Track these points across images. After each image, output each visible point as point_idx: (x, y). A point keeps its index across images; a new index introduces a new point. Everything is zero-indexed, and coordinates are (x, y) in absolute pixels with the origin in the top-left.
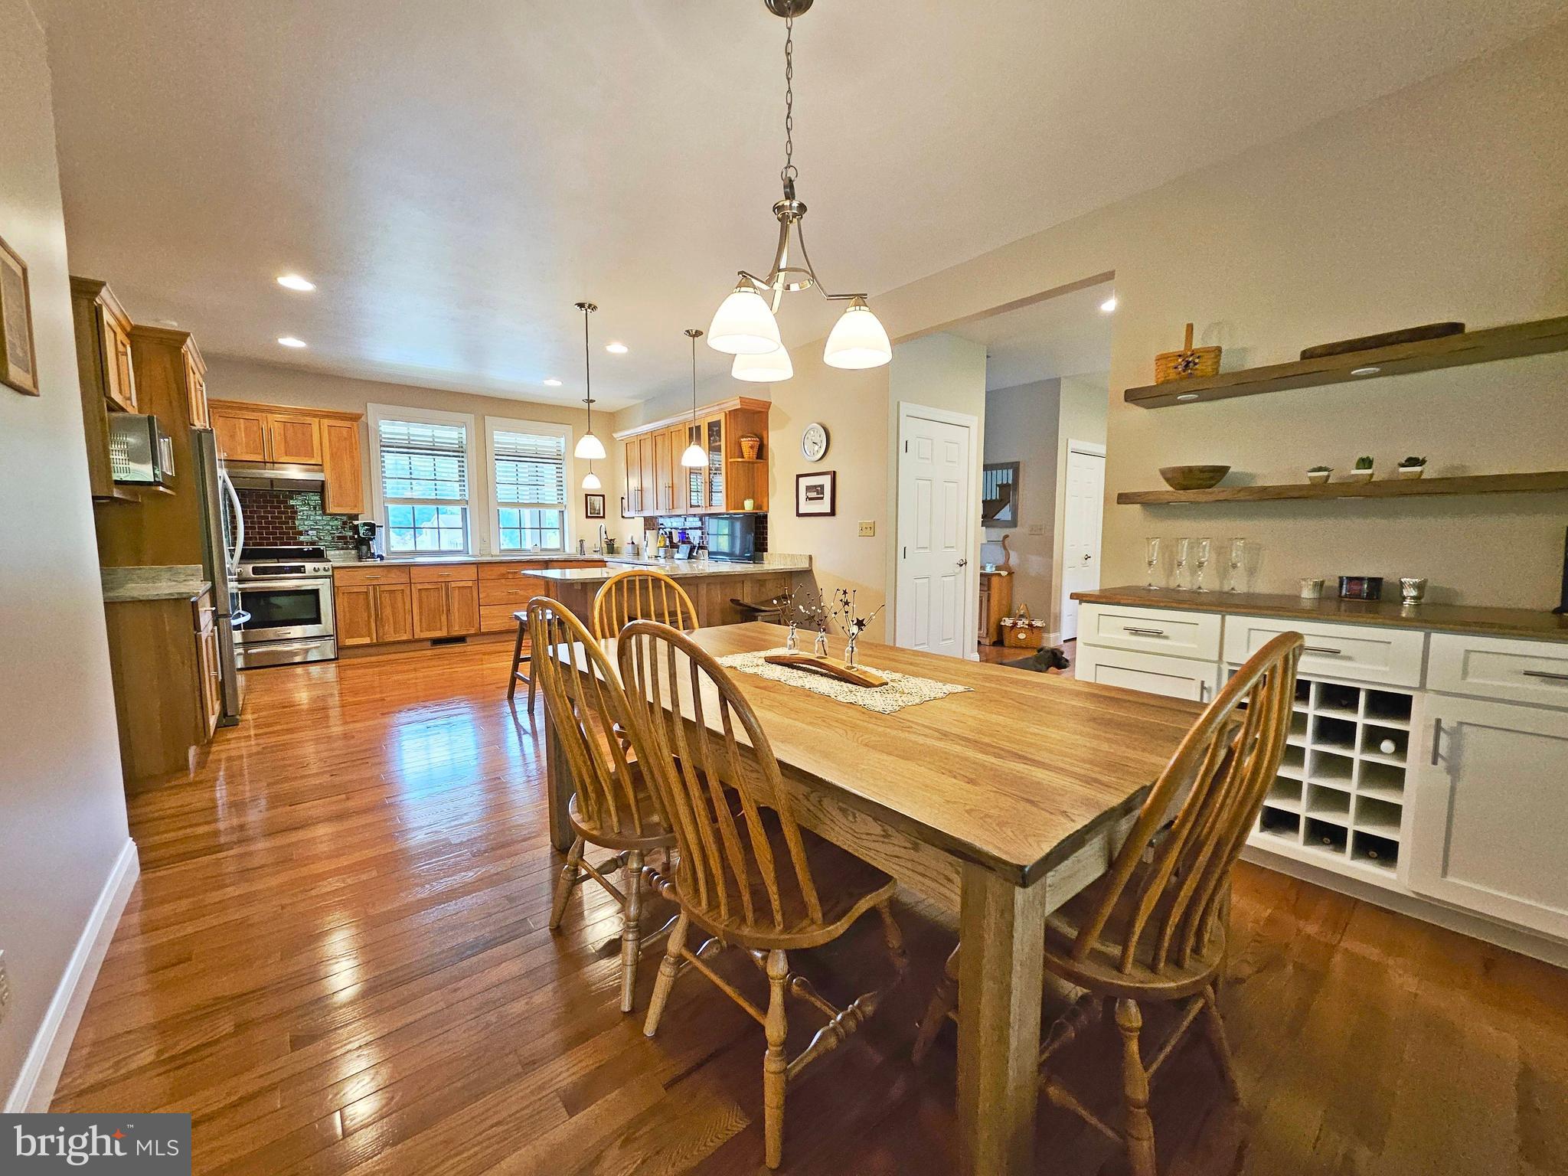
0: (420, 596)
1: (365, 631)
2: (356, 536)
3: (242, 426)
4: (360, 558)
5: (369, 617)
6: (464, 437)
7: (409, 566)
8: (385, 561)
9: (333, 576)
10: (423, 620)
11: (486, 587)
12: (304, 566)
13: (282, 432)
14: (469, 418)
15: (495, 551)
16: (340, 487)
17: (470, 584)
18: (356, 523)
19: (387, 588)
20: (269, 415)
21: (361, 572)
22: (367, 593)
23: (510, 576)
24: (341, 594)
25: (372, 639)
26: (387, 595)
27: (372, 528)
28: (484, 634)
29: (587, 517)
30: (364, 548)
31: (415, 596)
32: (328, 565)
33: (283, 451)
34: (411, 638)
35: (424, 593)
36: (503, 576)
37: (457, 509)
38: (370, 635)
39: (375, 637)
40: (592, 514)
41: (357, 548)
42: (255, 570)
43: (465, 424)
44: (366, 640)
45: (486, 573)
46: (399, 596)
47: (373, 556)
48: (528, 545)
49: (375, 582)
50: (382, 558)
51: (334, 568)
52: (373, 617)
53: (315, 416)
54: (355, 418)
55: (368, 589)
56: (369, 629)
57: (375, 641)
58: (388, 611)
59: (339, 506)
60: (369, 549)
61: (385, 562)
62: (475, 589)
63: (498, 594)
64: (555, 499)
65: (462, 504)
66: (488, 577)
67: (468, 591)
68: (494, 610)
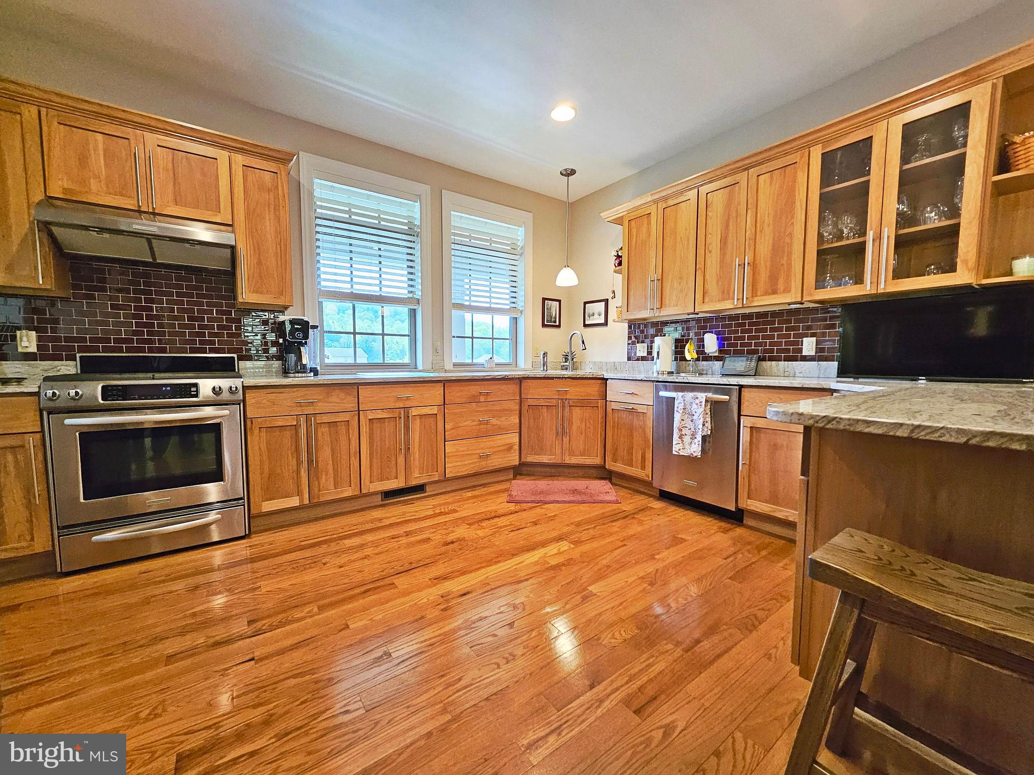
0: (371, 429)
1: (291, 486)
2: (281, 341)
3: (101, 146)
4: (285, 372)
5: (299, 463)
6: (418, 216)
7: (357, 385)
8: (320, 377)
9: (244, 401)
10: (375, 465)
11: (455, 414)
12: (196, 385)
13: (170, 166)
14: (424, 189)
15: (449, 366)
16: (260, 263)
17: (435, 410)
18: (281, 318)
19: (326, 419)
20: (147, 135)
21: (287, 395)
22: (296, 427)
23: (482, 399)
24: (256, 431)
25: (301, 500)
26: (325, 429)
27: (303, 327)
28: (448, 480)
29: (544, 325)
30: (292, 358)
31: (365, 429)
32: (236, 383)
33: (171, 197)
34: (357, 493)
35: (376, 425)
36: (474, 399)
37: (404, 310)
38: (299, 493)
39: (306, 496)
40: (550, 322)
41: (280, 357)
42: (107, 392)
43: (418, 197)
44: (294, 502)
45: (455, 394)
46: (342, 429)
47: (303, 369)
48: (481, 359)
49: (309, 410)
50: (315, 372)
51: (245, 388)
52: (305, 464)
53: (224, 147)
54: (283, 159)
55: (298, 421)
56: (298, 485)
57: (306, 502)
58: (325, 454)
59: (257, 291)
60: (300, 358)
61: (321, 379)
62: (440, 418)
63: (468, 423)
64: (508, 302)
65: (411, 303)
66: (458, 400)
67: (432, 420)
68: (462, 447)
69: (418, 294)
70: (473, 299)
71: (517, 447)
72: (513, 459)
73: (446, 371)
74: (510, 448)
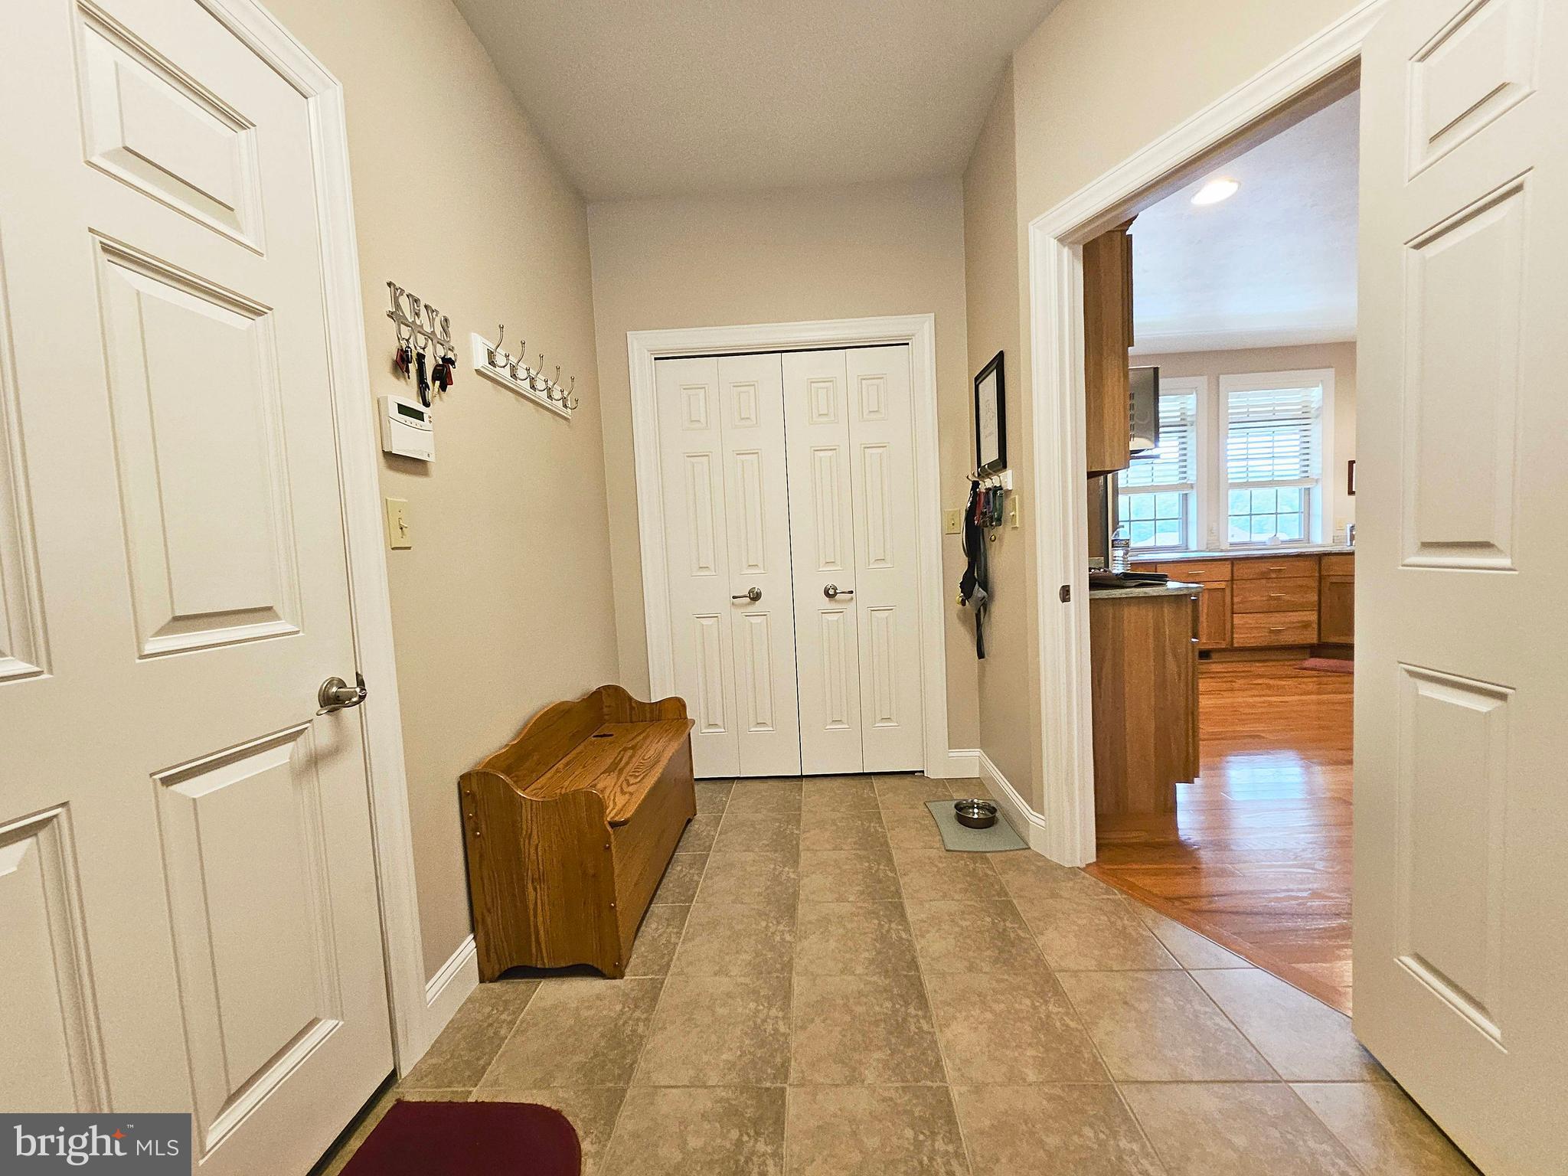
11: (1242, 589)
14: (1201, 380)
17: (1223, 585)
23: (1276, 575)
28: (1236, 649)
29: (1351, 493)
36: (1266, 575)
37: (1174, 497)
43: (1195, 390)
45: (1242, 571)
62: (1228, 592)
63: (1257, 599)
64: (1298, 472)
65: (1183, 489)
66: (1245, 577)
67: (1219, 594)
68: (1250, 620)
69: (1192, 478)
70: (1250, 475)
71: (1315, 626)
72: (1311, 637)
73: (1222, 551)
74: (1306, 625)
